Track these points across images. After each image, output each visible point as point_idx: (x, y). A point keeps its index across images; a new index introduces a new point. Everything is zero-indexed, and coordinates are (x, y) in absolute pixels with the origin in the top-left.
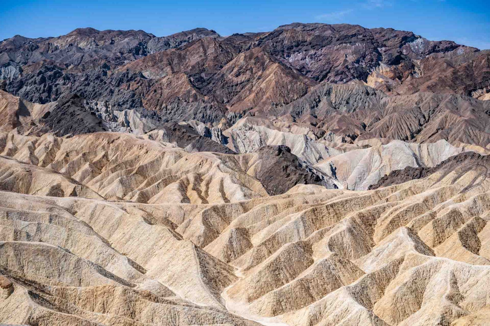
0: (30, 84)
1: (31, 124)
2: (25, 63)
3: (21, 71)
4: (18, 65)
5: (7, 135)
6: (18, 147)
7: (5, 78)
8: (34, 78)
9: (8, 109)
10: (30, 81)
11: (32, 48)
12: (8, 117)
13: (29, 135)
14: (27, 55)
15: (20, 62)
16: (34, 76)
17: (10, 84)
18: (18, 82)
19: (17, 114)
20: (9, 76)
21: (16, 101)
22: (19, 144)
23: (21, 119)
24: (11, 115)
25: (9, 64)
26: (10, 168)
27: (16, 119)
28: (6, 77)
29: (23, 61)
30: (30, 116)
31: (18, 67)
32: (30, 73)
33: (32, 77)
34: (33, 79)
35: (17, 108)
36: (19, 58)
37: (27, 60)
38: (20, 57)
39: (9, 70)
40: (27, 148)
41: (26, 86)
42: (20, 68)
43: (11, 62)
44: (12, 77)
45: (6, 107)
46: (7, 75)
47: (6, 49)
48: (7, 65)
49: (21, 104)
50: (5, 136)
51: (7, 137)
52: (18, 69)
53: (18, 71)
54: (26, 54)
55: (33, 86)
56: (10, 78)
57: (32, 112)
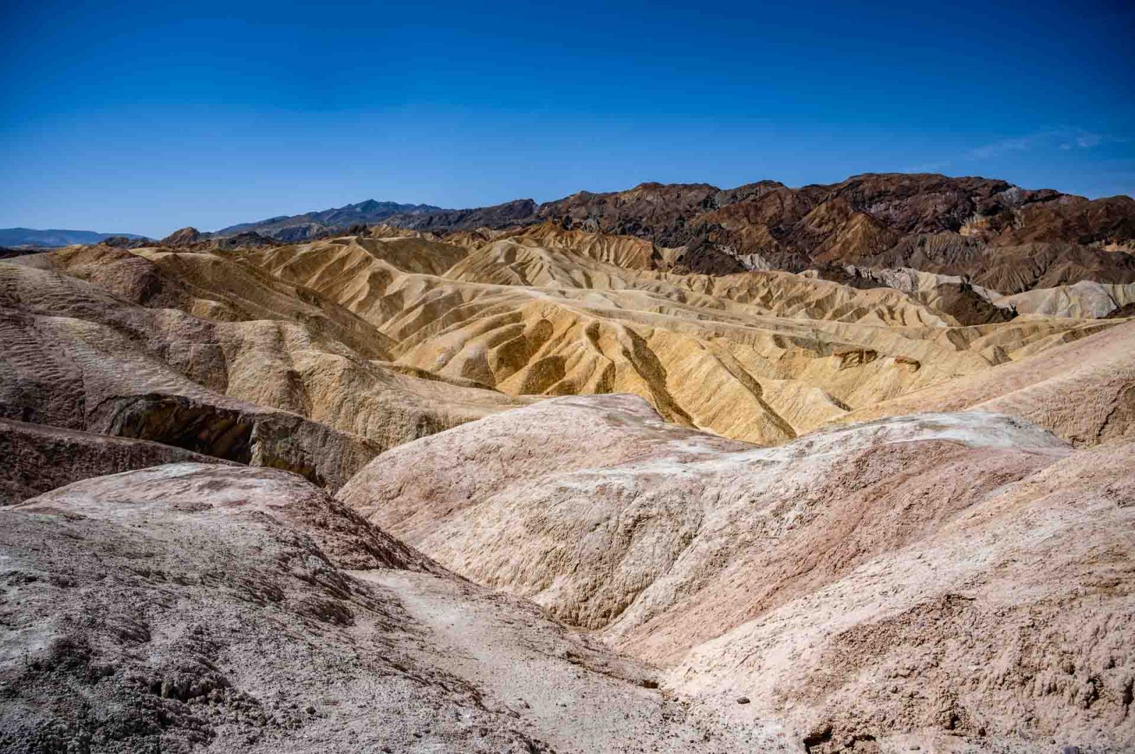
1: (669, 266)
2: (601, 216)
3: (599, 223)
4: (595, 218)
9: (643, 252)
11: (600, 202)
12: (645, 259)
14: (600, 209)
15: (596, 215)
19: (653, 257)
21: (648, 246)
23: (657, 261)
24: (648, 258)
27: (653, 261)
29: (599, 214)
30: (664, 259)
35: (651, 252)
36: (595, 211)
37: (603, 213)
42: (597, 220)
43: (590, 215)
45: (640, 251)
48: (586, 218)
49: (654, 249)
52: (596, 222)
57: (664, 256)
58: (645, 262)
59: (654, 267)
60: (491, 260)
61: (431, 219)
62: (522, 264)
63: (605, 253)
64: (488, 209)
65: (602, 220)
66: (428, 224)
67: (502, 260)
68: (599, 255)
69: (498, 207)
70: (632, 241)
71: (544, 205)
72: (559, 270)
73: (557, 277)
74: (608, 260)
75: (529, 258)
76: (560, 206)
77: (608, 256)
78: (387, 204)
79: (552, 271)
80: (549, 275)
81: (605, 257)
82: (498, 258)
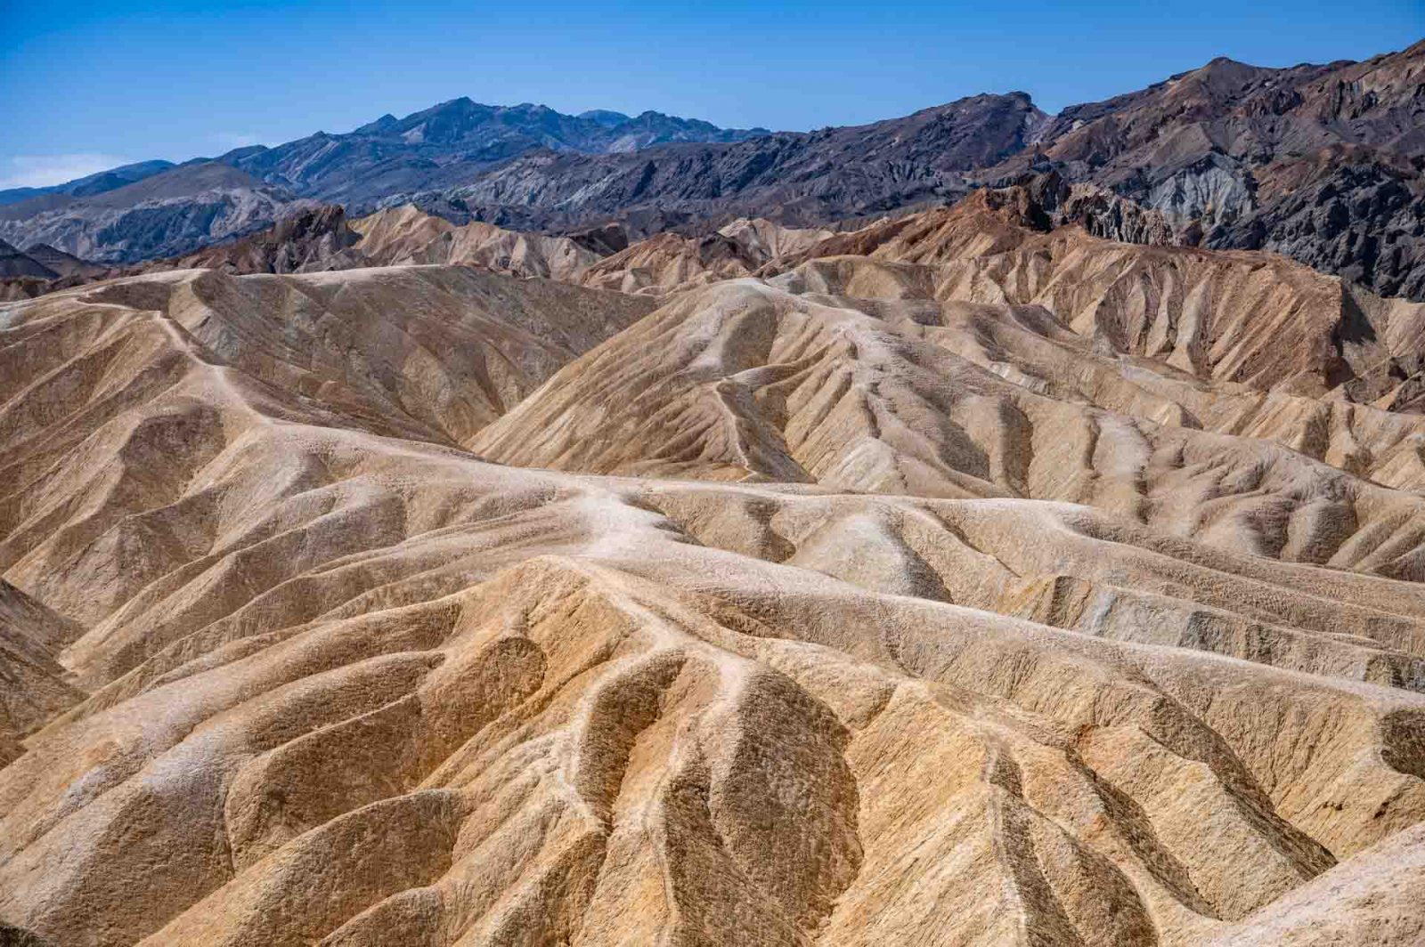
0: (1290, 233)
1: (1391, 374)
2: (1266, 159)
3: (1252, 185)
4: (1238, 167)
5: (1330, 410)
6: (1374, 451)
7: (1195, 214)
8: (1307, 209)
9: (1302, 317)
10: (1291, 223)
11: (1276, 104)
12: (1306, 345)
13: (1392, 408)
14: (1272, 130)
15: (1245, 155)
16: (1303, 204)
17: (1219, 233)
18: (1246, 227)
19: (1337, 336)
20: (1209, 207)
21: (1329, 291)
22: (1375, 438)
23: (1351, 352)
24: (1317, 342)
25: (1210, 164)
27: (1335, 354)
28: (1201, 207)
29: (1258, 150)
30: (1373, 339)
31: (1240, 171)
32: (1285, 192)
33: (1298, 209)
34: (1300, 216)
35: (1334, 314)
36: (1242, 140)
37: (1272, 145)
38: (1246, 134)
39: (1211, 187)
40: (1415, 455)
41: (1276, 239)
42: (1248, 175)
43: (1218, 155)
44: (1221, 210)
45: (1292, 313)
46: (1204, 203)
47: (1183, 109)
48: (1201, 167)
49: (1348, 302)
50: (1324, 412)
51: (1329, 414)
52: (1241, 180)
53: (1241, 187)
54: (1268, 127)
55: (1302, 240)
56: (1213, 212)
57: (1384, 329)
58: (1304, 358)
59: (1336, 373)
60: (673, 358)
61: (651, 170)
62: (780, 373)
63: (1162, 320)
64: (862, 131)
65: (1263, 174)
67: (710, 358)
68: (1135, 328)
69: (900, 124)
70: (1267, 275)
71: (1069, 115)
72: (905, 396)
73: (891, 425)
74: (1169, 348)
75: (812, 350)
76: (1125, 117)
77: (1172, 328)
78: (520, 115)
79: (878, 403)
80: (860, 418)
81: (1158, 337)
82: (702, 347)
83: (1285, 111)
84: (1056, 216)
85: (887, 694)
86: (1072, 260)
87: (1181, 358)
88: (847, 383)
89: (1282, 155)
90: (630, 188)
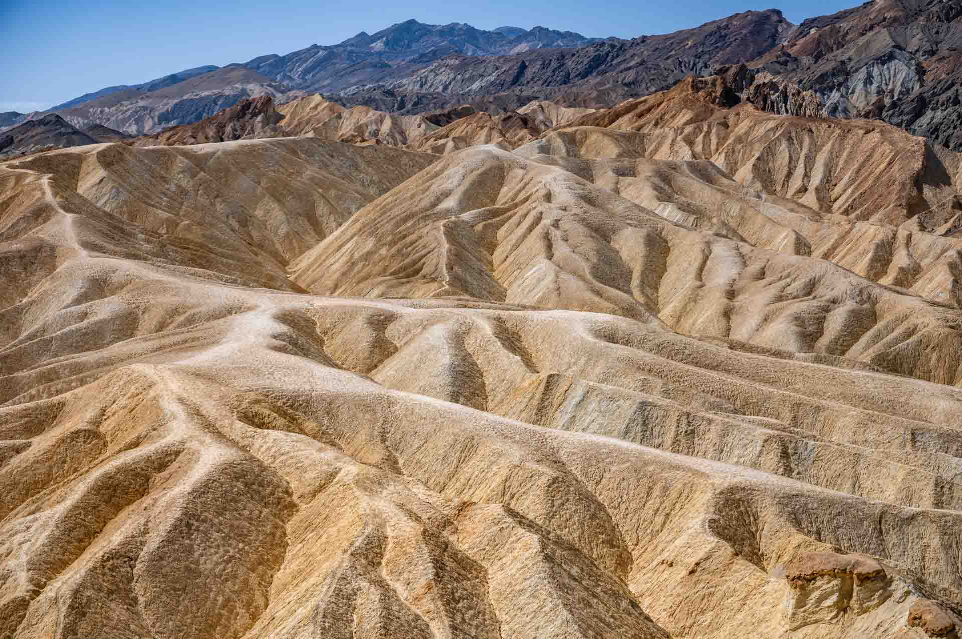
0: (943, 104)
1: (953, 207)
2: (932, 53)
3: (921, 71)
4: (912, 59)
5: (895, 235)
6: (922, 264)
7: (880, 92)
8: (955, 88)
9: (896, 167)
10: (943, 97)
11: (947, 14)
12: (896, 187)
13: (948, 233)
14: (937, 33)
15: (917, 51)
16: (953, 85)
17: (894, 105)
18: (913, 101)
19: (918, 181)
20: (890, 87)
21: (916, 148)
22: (924, 256)
23: (928, 192)
24: (903, 184)
25: (891, 57)
26: (906, 317)
27: (915, 193)
28: (884, 87)
29: (927, 47)
30: (950, 184)
31: (913, 62)
32: (944, 76)
33: (949, 88)
34: (949, 93)
35: (917, 165)
36: (915, 39)
37: (937, 44)
38: (918, 36)
39: (892, 72)
40: (946, 267)
41: (933, 109)
42: (918, 65)
43: (898, 51)
44: (898, 89)
45: (890, 163)
46: (886, 84)
47: (885, 19)
48: (886, 59)
49: (929, 156)
50: (890, 235)
51: (894, 237)
52: (913, 68)
53: (912, 74)
54: (935, 30)
55: (950, 110)
56: (892, 91)
57: (955, 175)
58: (894, 197)
59: (916, 207)
60: (425, 203)
61: (523, 67)
62: (496, 213)
63: (800, 170)
64: (667, 38)
65: (930, 64)
66: (516, 81)
67: (450, 203)
68: (780, 176)
69: (691, 33)
70: (875, 136)
71: (808, 24)
72: (578, 231)
73: (561, 250)
74: (804, 190)
75: (522, 196)
76: (844, 25)
77: (807, 176)
83: (953, 18)
84: (743, 96)
85: (333, 475)
86: (742, 128)
87: (810, 199)
88: (538, 219)
89: (944, 50)
90: (509, 79)
